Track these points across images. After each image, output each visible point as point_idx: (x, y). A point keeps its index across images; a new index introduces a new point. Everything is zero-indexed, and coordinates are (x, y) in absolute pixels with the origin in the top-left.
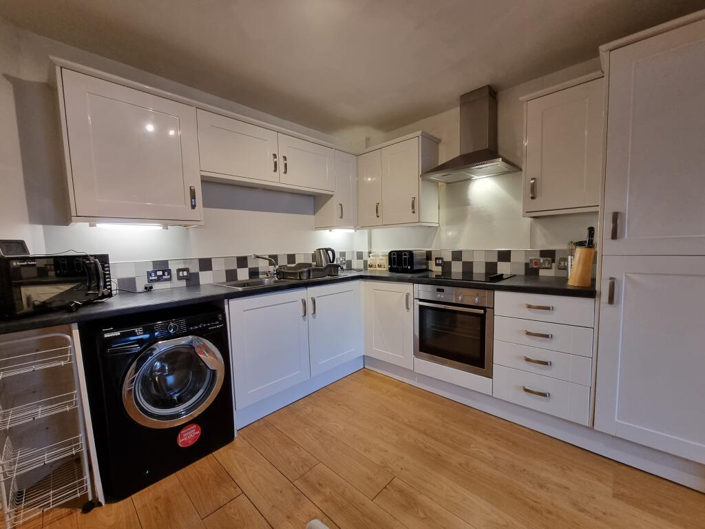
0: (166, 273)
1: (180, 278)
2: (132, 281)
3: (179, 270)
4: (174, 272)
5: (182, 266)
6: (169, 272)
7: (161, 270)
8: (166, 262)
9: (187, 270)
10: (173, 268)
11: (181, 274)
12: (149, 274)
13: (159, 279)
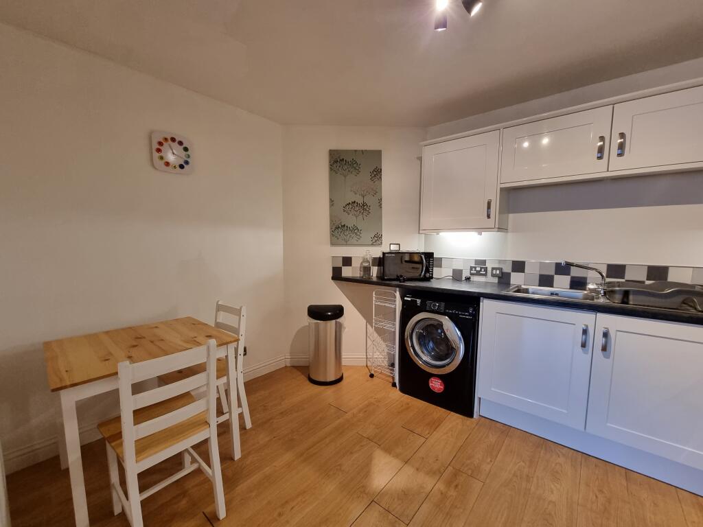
0: (483, 270)
1: (493, 275)
2: (460, 272)
3: (493, 269)
4: (489, 270)
5: (496, 266)
6: (486, 270)
7: (480, 267)
8: (484, 262)
9: (501, 269)
10: (489, 266)
11: (494, 272)
12: (471, 268)
13: (478, 273)
